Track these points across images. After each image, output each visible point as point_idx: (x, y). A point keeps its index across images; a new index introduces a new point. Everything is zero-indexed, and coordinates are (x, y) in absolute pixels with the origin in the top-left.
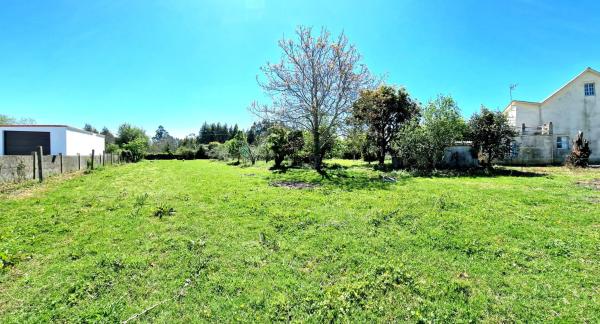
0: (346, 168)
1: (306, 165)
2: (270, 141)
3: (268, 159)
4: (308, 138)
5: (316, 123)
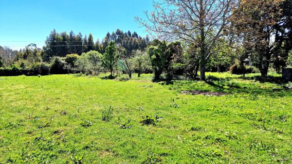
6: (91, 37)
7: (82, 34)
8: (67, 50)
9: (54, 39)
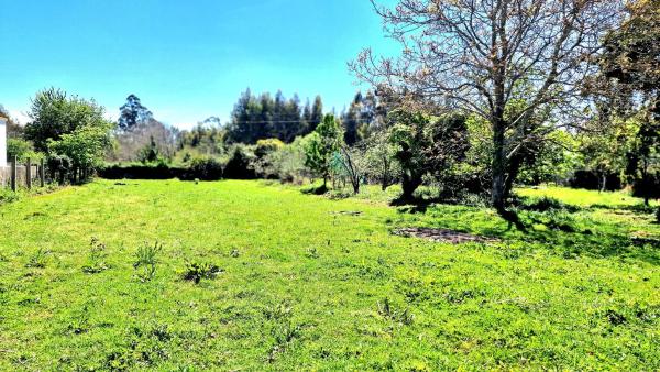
0: (573, 209)
1: (473, 198)
2: (392, 141)
3: (386, 181)
4: (480, 134)
5: (500, 97)
6: (318, 102)
7: (300, 97)
8: (267, 131)
9: (246, 107)
